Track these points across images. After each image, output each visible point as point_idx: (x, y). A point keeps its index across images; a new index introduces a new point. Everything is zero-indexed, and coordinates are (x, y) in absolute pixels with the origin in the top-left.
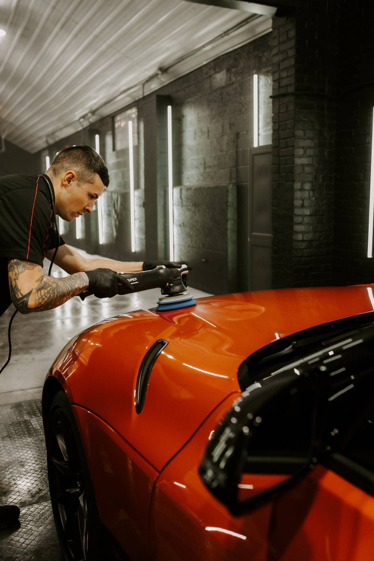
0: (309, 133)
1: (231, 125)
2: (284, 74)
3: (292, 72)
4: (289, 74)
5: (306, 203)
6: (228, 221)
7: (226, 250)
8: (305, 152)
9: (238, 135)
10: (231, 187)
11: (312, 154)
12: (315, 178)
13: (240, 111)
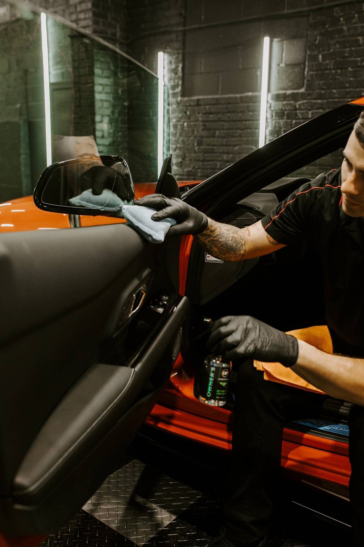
0: (106, 73)
1: (19, 62)
2: (82, 16)
3: (90, 15)
4: (87, 16)
5: (106, 134)
6: (20, 155)
7: (21, 183)
8: (103, 89)
9: (26, 72)
10: (21, 123)
11: (109, 91)
12: (113, 113)
13: (28, 48)
